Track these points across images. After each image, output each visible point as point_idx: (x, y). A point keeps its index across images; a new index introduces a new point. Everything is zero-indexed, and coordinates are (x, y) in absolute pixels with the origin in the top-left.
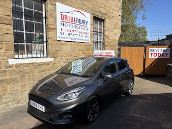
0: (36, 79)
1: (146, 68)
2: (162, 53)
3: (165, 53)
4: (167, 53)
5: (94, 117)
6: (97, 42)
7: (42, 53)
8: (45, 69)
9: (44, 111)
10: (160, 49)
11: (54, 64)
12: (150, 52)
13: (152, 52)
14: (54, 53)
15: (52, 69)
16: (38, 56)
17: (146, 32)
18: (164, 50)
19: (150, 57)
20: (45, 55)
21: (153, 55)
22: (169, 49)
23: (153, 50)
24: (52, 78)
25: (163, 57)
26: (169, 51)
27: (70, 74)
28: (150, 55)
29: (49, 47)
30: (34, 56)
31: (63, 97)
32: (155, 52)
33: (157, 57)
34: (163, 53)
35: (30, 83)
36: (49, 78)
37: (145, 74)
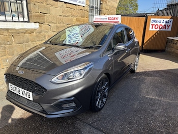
0: (16, 53)
1: (145, 41)
2: (163, 24)
3: (167, 24)
4: (169, 24)
5: (102, 102)
6: (93, 7)
7: (20, 15)
8: (28, 38)
9: (31, 99)
10: (162, 20)
11: (40, 32)
12: (151, 23)
13: (153, 24)
14: (40, 16)
15: (37, 39)
16: (16, 19)
17: (137, 6)
18: (166, 22)
19: (150, 29)
20: (26, 19)
21: (154, 26)
22: (172, 20)
23: (155, 21)
24: (38, 51)
25: (164, 30)
26: (172, 22)
27: (65, 45)
28: (151, 26)
29: (31, 6)
30: (9, 18)
31: (61, 78)
32: (157, 23)
33: (158, 29)
34: (165, 25)
35: (8, 59)
36: (34, 51)
37: (143, 49)
